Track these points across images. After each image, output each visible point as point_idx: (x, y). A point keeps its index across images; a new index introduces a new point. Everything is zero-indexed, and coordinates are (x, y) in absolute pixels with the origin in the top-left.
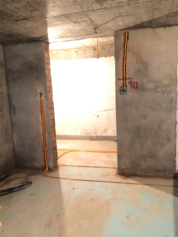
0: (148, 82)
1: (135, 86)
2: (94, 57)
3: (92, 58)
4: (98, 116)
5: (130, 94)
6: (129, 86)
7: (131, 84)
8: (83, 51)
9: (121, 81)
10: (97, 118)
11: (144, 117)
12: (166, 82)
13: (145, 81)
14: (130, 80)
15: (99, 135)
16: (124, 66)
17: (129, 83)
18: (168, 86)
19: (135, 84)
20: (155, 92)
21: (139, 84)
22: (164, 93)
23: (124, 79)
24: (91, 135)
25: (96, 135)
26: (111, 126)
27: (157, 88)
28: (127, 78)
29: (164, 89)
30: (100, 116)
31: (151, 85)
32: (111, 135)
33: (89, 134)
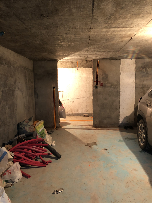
0: (107, 83)
1: (102, 85)
2: (72, 67)
3: (70, 67)
4: (73, 102)
5: (100, 89)
6: (99, 85)
7: (100, 84)
8: (65, 63)
9: (96, 82)
10: (72, 103)
11: (106, 99)
12: (115, 84)
13: (106, 83)
14: (100, 82)
15: (74, 113)
16: (97, 75)
17: (99, 83)
18: (116, 85)
19: (102, 84)
20: (111, 88)
21: (104, 84)
22: (114, 88)
23: (97, 81)
24: (69, 113)
25: (72, 113)
26: (81, 107)
27: (111, 86)
28: (98, 81)
29: (114, 87)
30: (74, 102)
31: (109, 85)
32: (81, 113)
33: (68, 113)
